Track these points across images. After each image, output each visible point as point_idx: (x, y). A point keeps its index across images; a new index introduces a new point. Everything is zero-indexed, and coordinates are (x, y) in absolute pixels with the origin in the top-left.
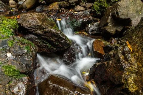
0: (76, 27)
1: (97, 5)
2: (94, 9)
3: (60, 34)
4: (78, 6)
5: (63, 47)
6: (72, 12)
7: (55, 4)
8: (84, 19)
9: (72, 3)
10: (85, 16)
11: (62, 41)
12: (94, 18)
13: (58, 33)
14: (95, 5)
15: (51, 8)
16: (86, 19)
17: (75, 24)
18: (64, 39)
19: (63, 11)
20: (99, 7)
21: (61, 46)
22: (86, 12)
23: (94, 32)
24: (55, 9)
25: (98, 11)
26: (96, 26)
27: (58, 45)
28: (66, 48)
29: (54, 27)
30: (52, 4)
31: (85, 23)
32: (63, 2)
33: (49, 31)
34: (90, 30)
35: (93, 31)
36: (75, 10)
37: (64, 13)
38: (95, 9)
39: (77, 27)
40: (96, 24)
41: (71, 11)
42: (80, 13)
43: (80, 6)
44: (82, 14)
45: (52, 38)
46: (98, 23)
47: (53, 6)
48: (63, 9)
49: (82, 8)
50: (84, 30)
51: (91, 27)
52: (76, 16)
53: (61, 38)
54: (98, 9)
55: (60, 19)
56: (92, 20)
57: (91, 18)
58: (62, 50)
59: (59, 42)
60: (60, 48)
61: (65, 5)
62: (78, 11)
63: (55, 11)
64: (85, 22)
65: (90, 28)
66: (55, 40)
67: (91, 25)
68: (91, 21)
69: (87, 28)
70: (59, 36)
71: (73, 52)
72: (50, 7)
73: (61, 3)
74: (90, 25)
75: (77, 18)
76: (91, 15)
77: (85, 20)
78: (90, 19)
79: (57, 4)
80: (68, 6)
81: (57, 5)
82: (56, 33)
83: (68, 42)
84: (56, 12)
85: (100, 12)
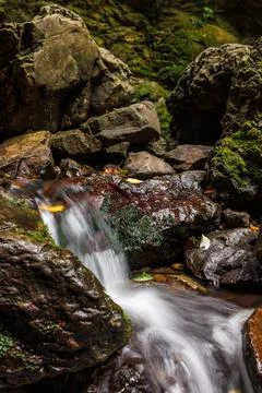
0: (142, 246)
1: (234, 150)
2: (221, 168)
3: (71, 273)
4: (144, 154)
5: (85, 350)
6: (117, 180)
7: (34, 138)
8: (177, 212)
9: (116, 141)
10: (181, 197)
11: (82, 314)
12: (224, 208)
13: (58, 267)
14: (226, 150)
15: (14, 156)
16: (190, 212)
17: (136, 232)
18: (95, 302)
19: (74, 171)
20: (245, 158)
21: (73, 342)
22: (183, 180)
23: (234, 277)
24: (31, 161)
25: (242, 175)
26: (239, 245)
27: (53, 337)
28: (102, 357)
29: (34, 234)
30: (17, 138)
31: (183, 230)
32: (71, 133)
33: (8, 250)
34: (208, 265)
35: (229, 268)
36: (130, 170)
37: (76, 181)
38: (229, 168)
39: (148, 248)
40: (235, 236)
41: (110, 173)
42: (154, 182)
43: (152, 153)
44: (164, 188)
45: (24, 293)
46: (246, 230)
47: (25, 148)
48: (73, 163)
49: (162, 166)
50: (177, 266)
51: (215, 251)
52: (137, 195)
53: (76, 294)
54: (239, 167)
55: (59, 208)
56: (215, 218)
57: (212, 208)
58: (75, 369)
59: (63, 316)
60: (69, 355)
61: (82, 144)
62: (145, 177)
63: (30, 167)
64: (183, 223)
65: (208, 253)
66: (39, 304)
67: (215, 241)
68: (212, 220)
69: (196, 257)
70: (68, 280)
71: (140, 382)
72: (10, 149)
73: (62, 135)
74: (206, 243)
75: (142, 205)
76: (209, 196)
77: (182, 217)
78: (204, 210)
79: (43, 138)
80: (97, 153)
81: (43, 142)
82: (50, 264)
83: (115, 320)
84: (37, 173)
85: (252, 183)
